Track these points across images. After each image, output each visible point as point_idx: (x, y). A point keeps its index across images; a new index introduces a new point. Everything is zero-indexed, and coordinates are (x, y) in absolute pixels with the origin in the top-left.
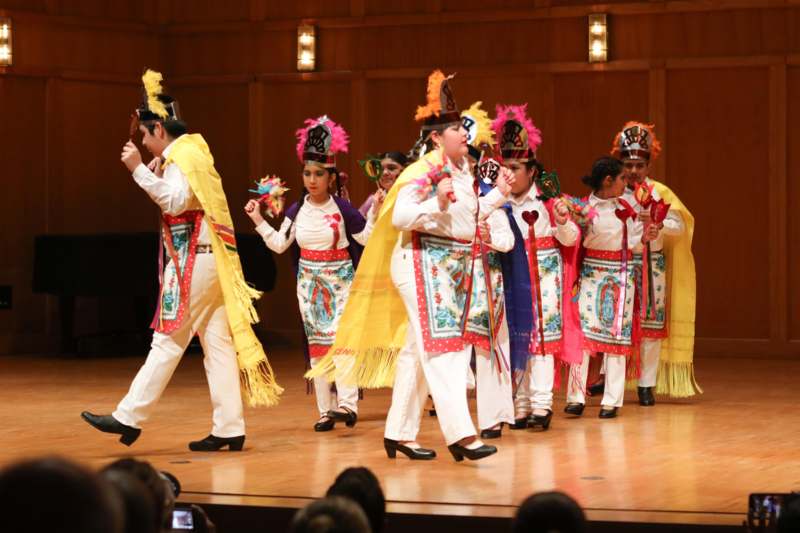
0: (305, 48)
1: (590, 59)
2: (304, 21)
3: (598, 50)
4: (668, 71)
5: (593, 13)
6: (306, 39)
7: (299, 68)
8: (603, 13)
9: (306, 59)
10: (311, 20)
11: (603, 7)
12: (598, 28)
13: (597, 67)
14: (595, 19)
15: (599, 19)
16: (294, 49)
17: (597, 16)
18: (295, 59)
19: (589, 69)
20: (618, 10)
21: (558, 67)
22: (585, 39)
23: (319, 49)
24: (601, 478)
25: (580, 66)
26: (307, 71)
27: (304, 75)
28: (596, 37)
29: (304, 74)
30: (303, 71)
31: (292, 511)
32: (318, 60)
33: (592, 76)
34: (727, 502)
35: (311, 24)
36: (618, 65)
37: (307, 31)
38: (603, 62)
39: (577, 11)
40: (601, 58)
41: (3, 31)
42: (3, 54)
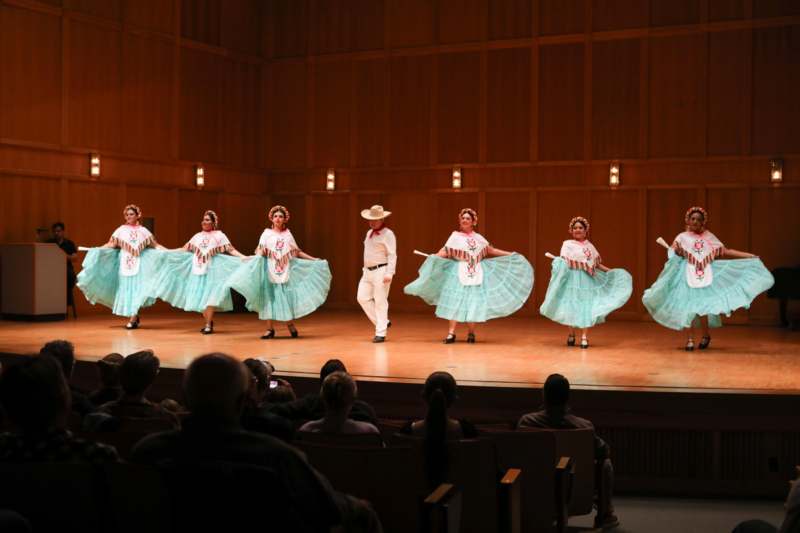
0: (331, 180)
1: (453, 187)
2: (330, 168)
3: (457, 183)
4: (487, 193)
5: (455, 168)
6: (331, 177)
7: (327, 189)
8: (459, 168)
9: (331, 185)
10: (333, 168)
11: (459, 165)
12: (457, 174)
13: (458, 191)
15: (457, 170)
16: (326, 181)
18: (326, 185)
19: (452, 191)
20: (466, 166)
21: (439, 190)
22: (451, 179)
23: (336, 181)
25: (448, 190)
26: (331, 190)
27: (330, 192)
28: (456, 178)
30: (329, 190)
32: (336, 185)
33: (453, 194)
35: (333, 170)
36: (466, 190)
37: (331, 173)
38: (459, 189)
39: (449, 166)
40: (458, 187)
41: (200, 172)
42: (200, 181)
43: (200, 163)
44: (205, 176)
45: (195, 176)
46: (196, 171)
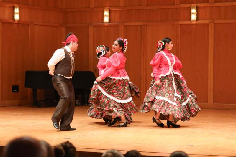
0: (106, 16)
1: (191, 20)
2: (106, 8)
3: (194, 17)
4: (215, 24)
5: (192, 6)
6: (106, 13)
7: (104, 22)
8: (195, 6)
9: (106, 19)
10: (108, 8)
11: (195, 4)
12: (194, 11)
13: (194, 23)
14: (193, 8)
15: (194, 8)
16: (103, 16)
17: (193, 7)
18: (103, 19)
19: (191, 23)
20: (200, 5)
21: (181, 22)
22: (190, 14)
23: (110, 17)
24: (192, 145)
25: (188, 22)
26: (107, 23)
28: (193, 13)
29: (105, 24)
30: (105, 23)
31: (102, 154)
32: (110, 20)
34: (230, 153)
35: (108, 9)
36: (200, 22)
37: (106, 11)
38: (195, 21)
39: (187, 6)
40: (195, 19)
41: (17, 10)
42: (17, 17)
43: (16, 5)
44: (20, 14)
45: (13, 14)
46: (14, 10)
